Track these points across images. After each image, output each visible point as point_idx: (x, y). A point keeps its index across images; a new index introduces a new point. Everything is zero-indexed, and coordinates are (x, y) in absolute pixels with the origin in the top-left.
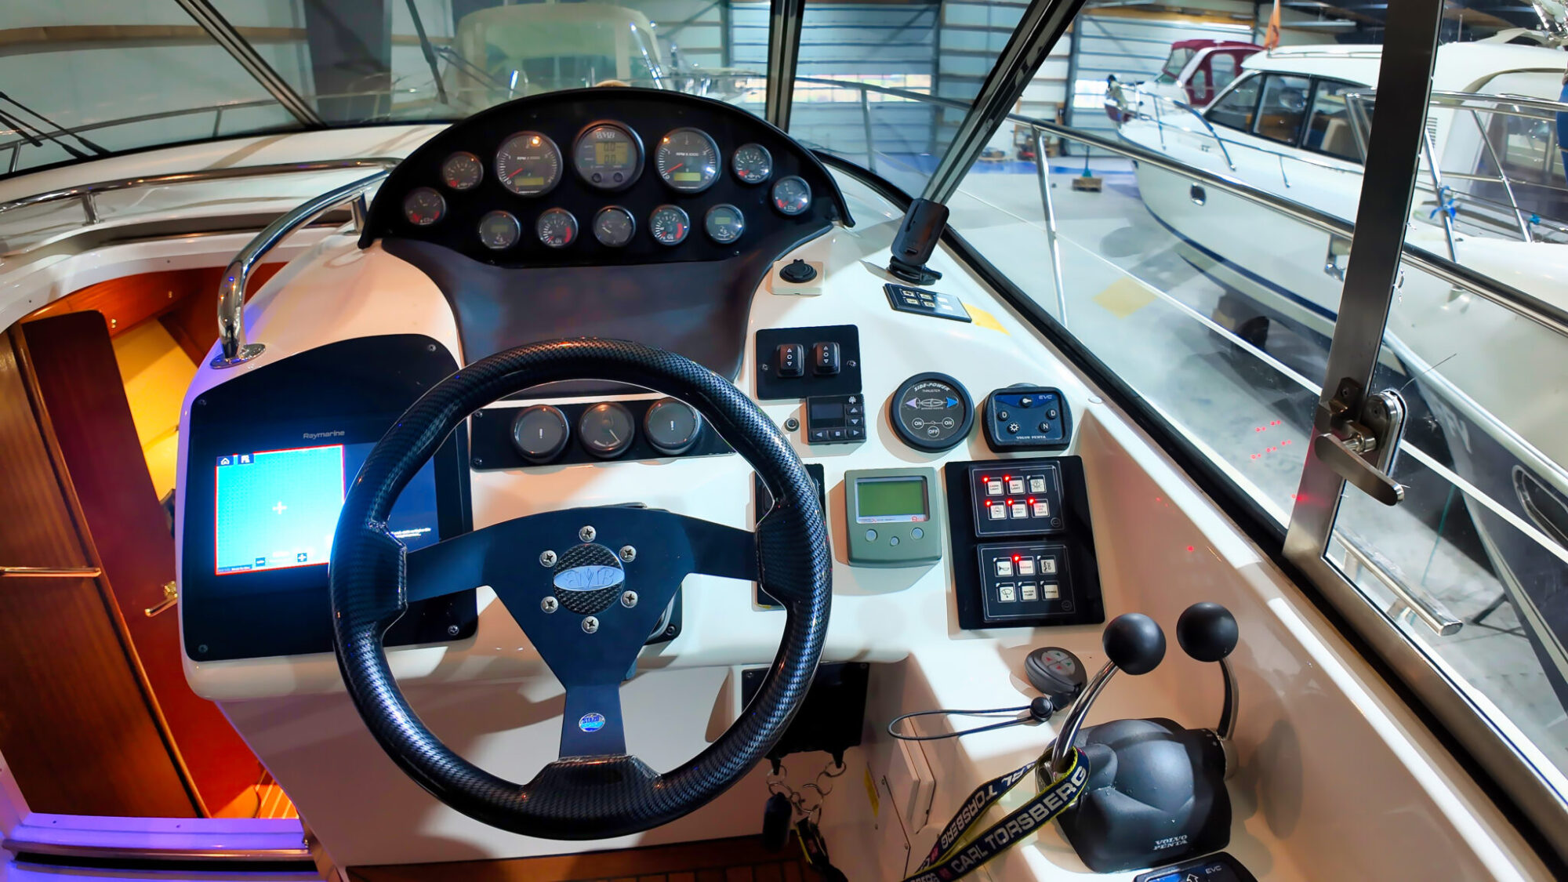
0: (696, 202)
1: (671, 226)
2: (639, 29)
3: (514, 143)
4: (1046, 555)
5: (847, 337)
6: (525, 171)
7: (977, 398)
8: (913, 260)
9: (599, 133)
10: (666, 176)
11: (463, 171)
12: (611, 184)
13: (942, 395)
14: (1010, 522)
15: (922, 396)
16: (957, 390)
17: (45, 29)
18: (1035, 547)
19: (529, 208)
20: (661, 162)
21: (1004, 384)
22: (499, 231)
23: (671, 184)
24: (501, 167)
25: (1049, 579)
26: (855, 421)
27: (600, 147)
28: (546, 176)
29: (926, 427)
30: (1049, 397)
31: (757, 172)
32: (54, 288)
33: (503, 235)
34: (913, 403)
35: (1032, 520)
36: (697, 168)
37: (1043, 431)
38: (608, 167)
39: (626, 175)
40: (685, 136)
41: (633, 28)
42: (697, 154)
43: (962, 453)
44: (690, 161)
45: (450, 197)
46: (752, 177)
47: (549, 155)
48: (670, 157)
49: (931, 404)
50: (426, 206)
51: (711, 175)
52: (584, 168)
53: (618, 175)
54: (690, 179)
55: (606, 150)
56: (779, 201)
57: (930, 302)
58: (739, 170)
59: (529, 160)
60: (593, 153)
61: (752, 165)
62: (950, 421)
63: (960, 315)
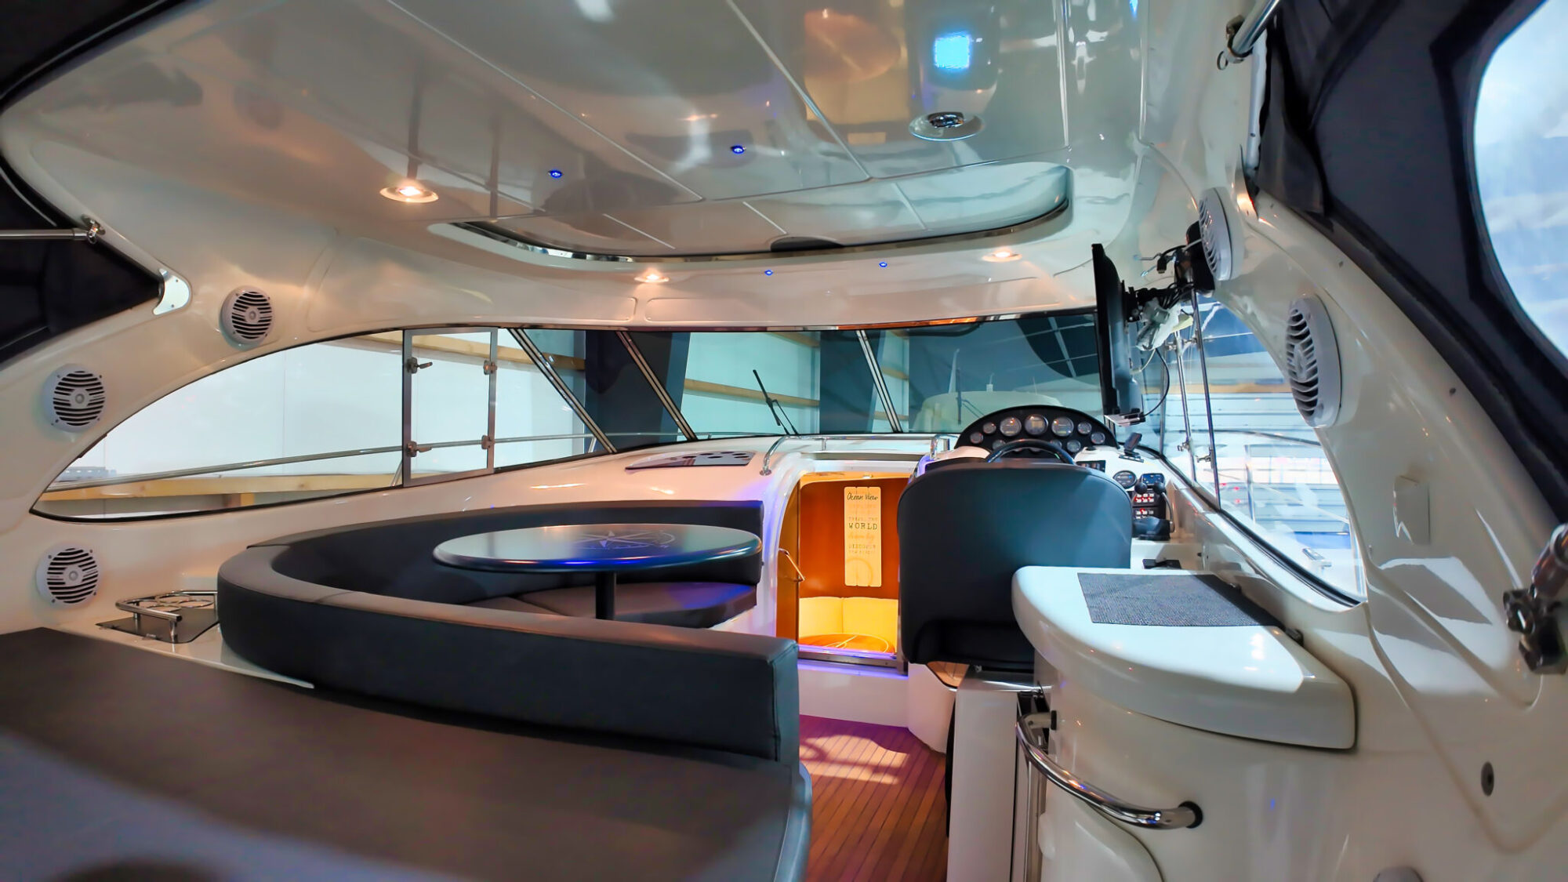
0: (1064, 439)
1: (1055, 444)
3: (1006, 420)
5: (1103, 463)
6: (1009, 429)
7: (1138, 477)
8: (1130, 450)
9: (1032, 418)
10: (1055, 431)
11: (989, 428)
12: (1035, 432)
13: (1128, 475)
14: (1142, 503)
15: (1122, 475)
16: (1133, 475)
18: (1147, 508)
19: (1009, 439)
20: (1053, 427)
21: (1146, 473)
22: (998, 444)
23: (1057, 433)
24: (1001, 427)
27: (1033, 423)
28: (1015, 430)
29: (1122, 482)
30: (1160, 476)
31: (1086, 431)
32: (814, 469)
34: (1119, 477)
35: (1148, 503)
36: (1067, 430)
37: (1156, 483)
38: (1035, 428)
39: (1041, 431)
40: (1062, 420)
42: (1065, 425)
44: (1063, 427)
45: (985, 435)
46: (1084, 432)
47: (1017, 424)
48: (1056, 426)
49: (1126, 477)
50: (977, 437)
51: (1070, 432)
52: (1028, 428)
53: (1039, 431)
54: (1063, 433)
55: (1035, 423)
56: (1093, 440)
57: (1131, 458)
58: (1080, 430)
59: (1010, 426)
60: (1031, 424)
61: (1084, 428)
62: (1129, 482)
63: (1142, 461)
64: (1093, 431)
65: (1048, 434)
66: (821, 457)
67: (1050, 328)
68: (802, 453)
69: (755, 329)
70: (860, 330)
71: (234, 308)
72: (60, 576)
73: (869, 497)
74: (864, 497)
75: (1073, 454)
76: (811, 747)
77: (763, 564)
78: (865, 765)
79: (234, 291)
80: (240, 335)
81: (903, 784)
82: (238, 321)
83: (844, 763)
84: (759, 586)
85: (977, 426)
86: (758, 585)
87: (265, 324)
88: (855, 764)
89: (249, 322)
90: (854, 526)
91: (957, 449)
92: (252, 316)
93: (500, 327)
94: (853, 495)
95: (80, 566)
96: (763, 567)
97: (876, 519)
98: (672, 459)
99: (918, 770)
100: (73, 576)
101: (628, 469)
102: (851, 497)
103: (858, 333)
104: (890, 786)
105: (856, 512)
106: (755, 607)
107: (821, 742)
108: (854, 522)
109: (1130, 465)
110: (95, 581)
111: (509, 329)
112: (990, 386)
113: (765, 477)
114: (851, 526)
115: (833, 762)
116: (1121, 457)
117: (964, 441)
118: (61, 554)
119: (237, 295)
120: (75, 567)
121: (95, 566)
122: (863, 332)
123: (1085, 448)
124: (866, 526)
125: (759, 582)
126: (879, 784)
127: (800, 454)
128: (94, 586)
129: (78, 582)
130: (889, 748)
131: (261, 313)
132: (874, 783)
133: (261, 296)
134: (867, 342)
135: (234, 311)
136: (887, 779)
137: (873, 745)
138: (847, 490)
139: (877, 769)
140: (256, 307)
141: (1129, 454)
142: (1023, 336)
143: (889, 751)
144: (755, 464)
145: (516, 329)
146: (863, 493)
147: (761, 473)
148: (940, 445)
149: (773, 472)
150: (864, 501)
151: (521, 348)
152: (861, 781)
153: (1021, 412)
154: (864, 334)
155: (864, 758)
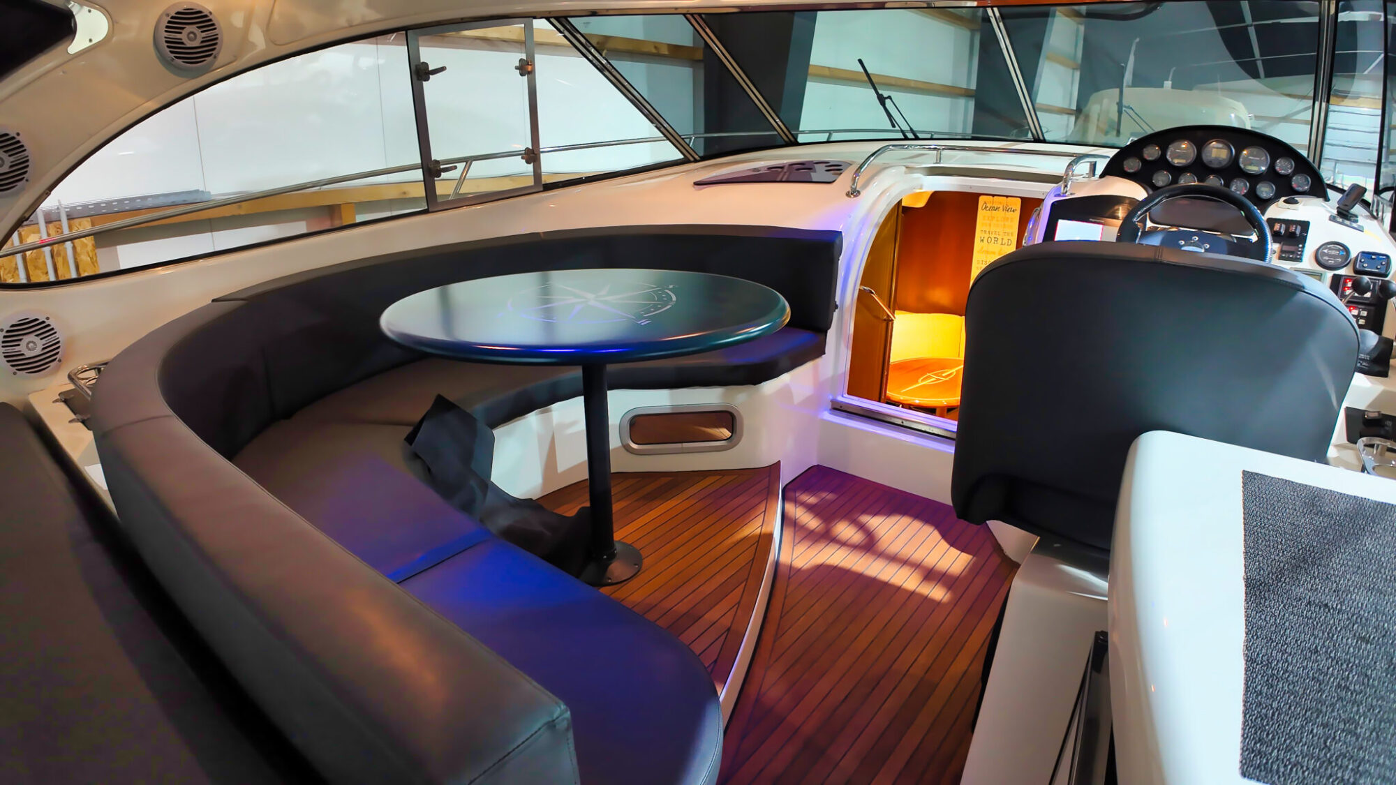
0: (1254, 179)
1: (1239, 188)
2: (1236, 116)
3: (1176, 144)
4: (1364, 310)
5: (1305, 225)
6: (1179, 157)
7: (1353, 255)
8: (1346, 208)
9: (1216, 144)
10: (1242, 166)
11: (1152, 153)
12: (1215, 166)
13: (1339, 250)
15: (1330, 249)
16: (1346, 249)
17: (829, 68)
18: (1360, 306)
19: (1177, 171)
20: (1241, 160)
21: (1367, 250)
22: (1162, 179)
23: (1244, 170)
24: (1169, 153)
25: (1362, 318)
26: (1299, 253)
27: (1214, 150)
28: (1186, 159)
29: (1328, 260)
30: (1384, 257)
31: (1286, 170)
33: (1163, 181)
34: (1326, 251)
35: (1363, 297)
36: (1258, 165)
37: (1378, 269)
38: (1216, 159)
39: (1224, 163)
40: (1255, 150)
41: (1233, 115)
42: (1258, 159)
43: (1342, 272)
44: (1255, 161)
45: (1144, 161)
46: (1283, 172)
47: (1191, 151)
48: (1246, 159)
49: (1333, 252)
50: (1132, 165)
51: (1263, 168)
52: (1205, 158)
53: (1220, 162)
54: (1253, 169)
55: (1217, 152)
56: (1294, 184)
57: (1347, 222)
58: (1277, 168)
59: (1181, 152)
60: (1211, 152)
61: (1284, 167)
62: (1340, 260)
63: (1360, 229)
64: (1295, 172)
65: (1232, 170)
66: (934, 171)
67: (1244, 21)
68: (907, 167)
69: (870, 6)
70: (992, 7)
71: (166, 31)
72: (17, 348)
73: (1007, 209)
74: (1001, 208)
75: (1264, 204)
76: (862, 527)
77: (836, 307)
78: (916, 566)
79: (163, 13)
80: (180, 61)
81: (955, 602)
82: (176, 48)
83: (893, 559)
84: (831, 333)
85: (1132, 150)
86: (829, 331)
87: (210, 46)
88: (905, 562)
89: (189, 44)
90: (985, 241)
91: (1103, 179)
92: (191, 37)
93: (535, 18)
94: (989, 205)
95: (37, 336)
96: (836, 314)
97: (1012, 234)
98: (755, 170)
99: (980, 582)
100: (31, 346)
101: (697, 184)
102: (986, 207)
103: (989, 11)
104: (937, 604)
105: (990, 225)
106: (823, 356)
107: (875, 522)
108: (986, 236)
109: (1341, 233)
110: (59, 347)
111: (548, 19)
112: (1168, 84)
113: (853, 199)
114: (983, 240)
115: (881, 555)
116: (1332, 219)
117: (1114, 169)
118: (13, 326)
119: (168, 15)
120: (32, 337)
121: (55, 333)
122: (996, 9)
123: (1283, 199)
124: (999, 242)
125: (829, 328)
126: (926, 599)
127: (904, 168)
128: (58, 353)
129: (38, 351)
130: (952, 544)
131: (202, 32)
132: (921, 595)
133: (200, 12)
134: (1001, 24)
135: (166, 34)
136: (938, 593)
137: (936, 535)
138: (982, 199)
139: (931, 575)
140: (195, 26)
141: (1344, 214)
142: (1215, 28)
143: (952, 549)
144: (844, 181)
145: (557, 19)
146: (1000, 203)
147: (848, 195)
148: (1083, 168)
149: (862, 193)
150: (1000, 214)
151: (568, 43)
152: (906, 591)
153: (1200, 133)
154: (997, 14)
155: (918, 556)
